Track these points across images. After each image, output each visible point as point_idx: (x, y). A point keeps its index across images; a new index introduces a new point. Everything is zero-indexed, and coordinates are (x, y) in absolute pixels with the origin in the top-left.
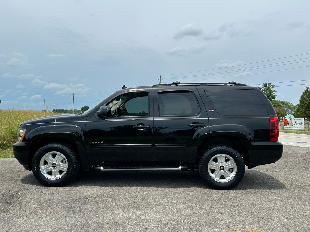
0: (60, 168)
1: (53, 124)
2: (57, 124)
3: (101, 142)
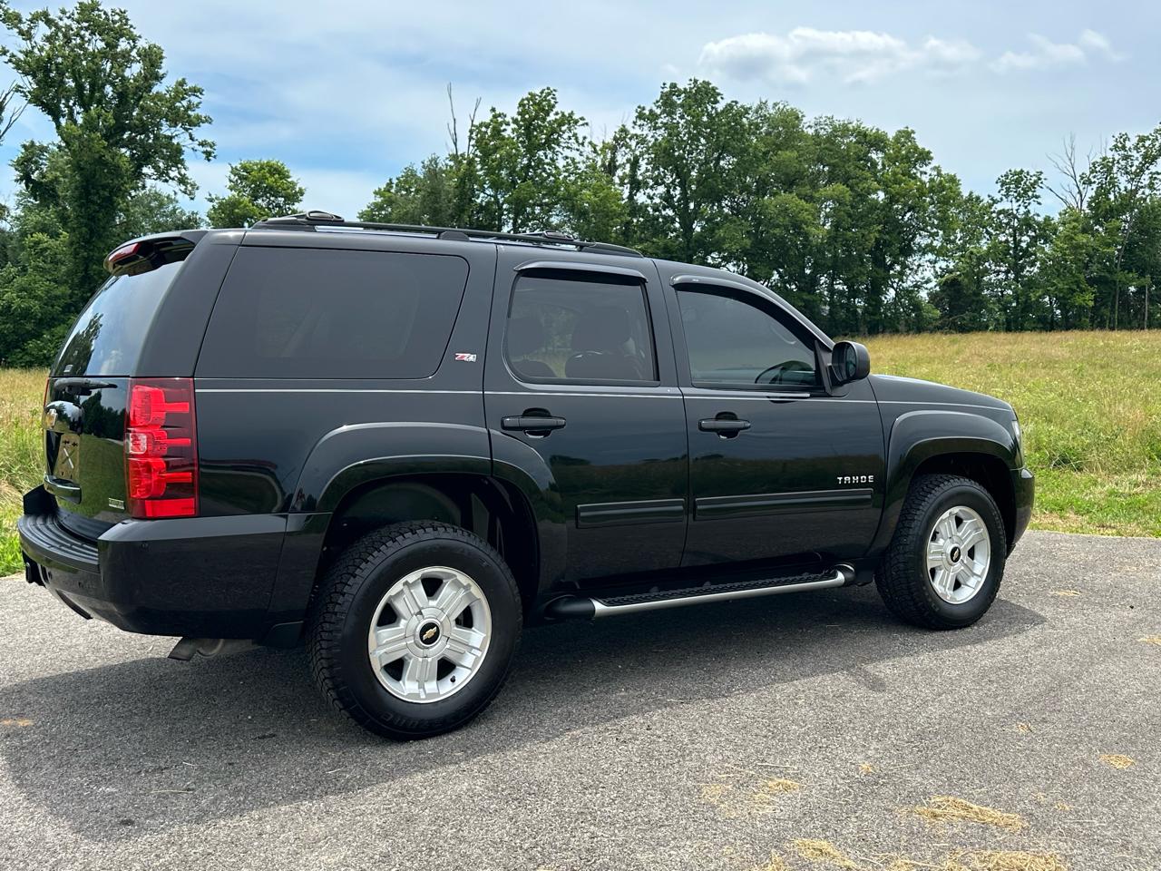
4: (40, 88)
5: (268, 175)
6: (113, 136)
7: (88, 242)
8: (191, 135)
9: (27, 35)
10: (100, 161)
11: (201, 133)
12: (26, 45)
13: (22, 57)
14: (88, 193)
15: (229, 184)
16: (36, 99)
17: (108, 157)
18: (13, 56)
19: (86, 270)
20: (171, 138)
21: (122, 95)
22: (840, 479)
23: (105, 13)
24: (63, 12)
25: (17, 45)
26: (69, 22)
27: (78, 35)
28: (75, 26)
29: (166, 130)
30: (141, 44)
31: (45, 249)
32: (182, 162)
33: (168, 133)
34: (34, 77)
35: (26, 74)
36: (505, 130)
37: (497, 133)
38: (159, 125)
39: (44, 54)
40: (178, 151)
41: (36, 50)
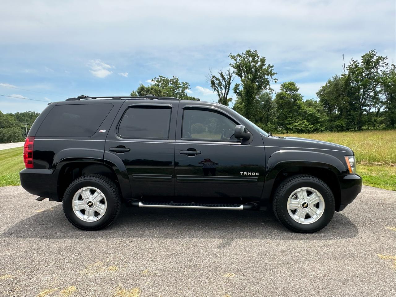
4: (238, 71)
5: (290, 86)
6: (253, 81)
7: (248, 105)
8: (272, 78)
9: (236, 60)
10: (250, 86)
11: (274, 77)
12: (235, 62)
13: (234, 65)
14: (248, 94)
15: (280, 89)
16: (237, 74)
17: (251, 85)
18: (232, 65)
19: (247, 111)
20: (267, 79)
21: (256, 70)
22: (242, 173)
23: (252, 52)
24: (243, 53)
25: (233, 62)
26: (244, 55)
27: (246, 58)
28: (246, 56)
29: (266, 77)
30: (260, 57)
31: (239, 107)
32: (269, 84)
33: (267, 78)
34: (237, 69)
35: (235, 69)
36: (359, 65)
37: (356, 66)
38: (264, 76)
39: (239, 64)
40: (268, 82)
41: (237, 63)
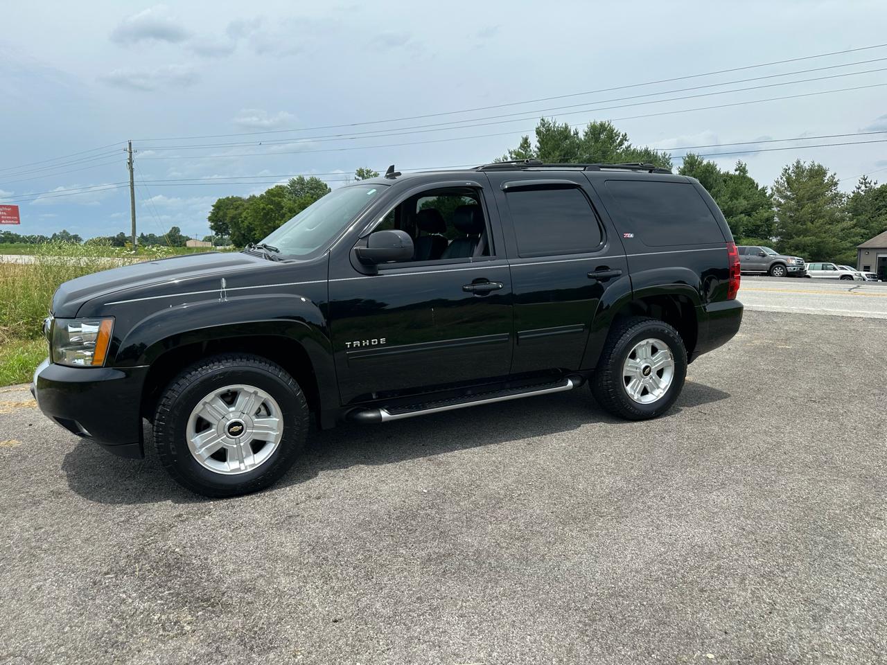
0: (255, 434)
1: (217, 295)
2: (230, 294)
3: (379, 341)
